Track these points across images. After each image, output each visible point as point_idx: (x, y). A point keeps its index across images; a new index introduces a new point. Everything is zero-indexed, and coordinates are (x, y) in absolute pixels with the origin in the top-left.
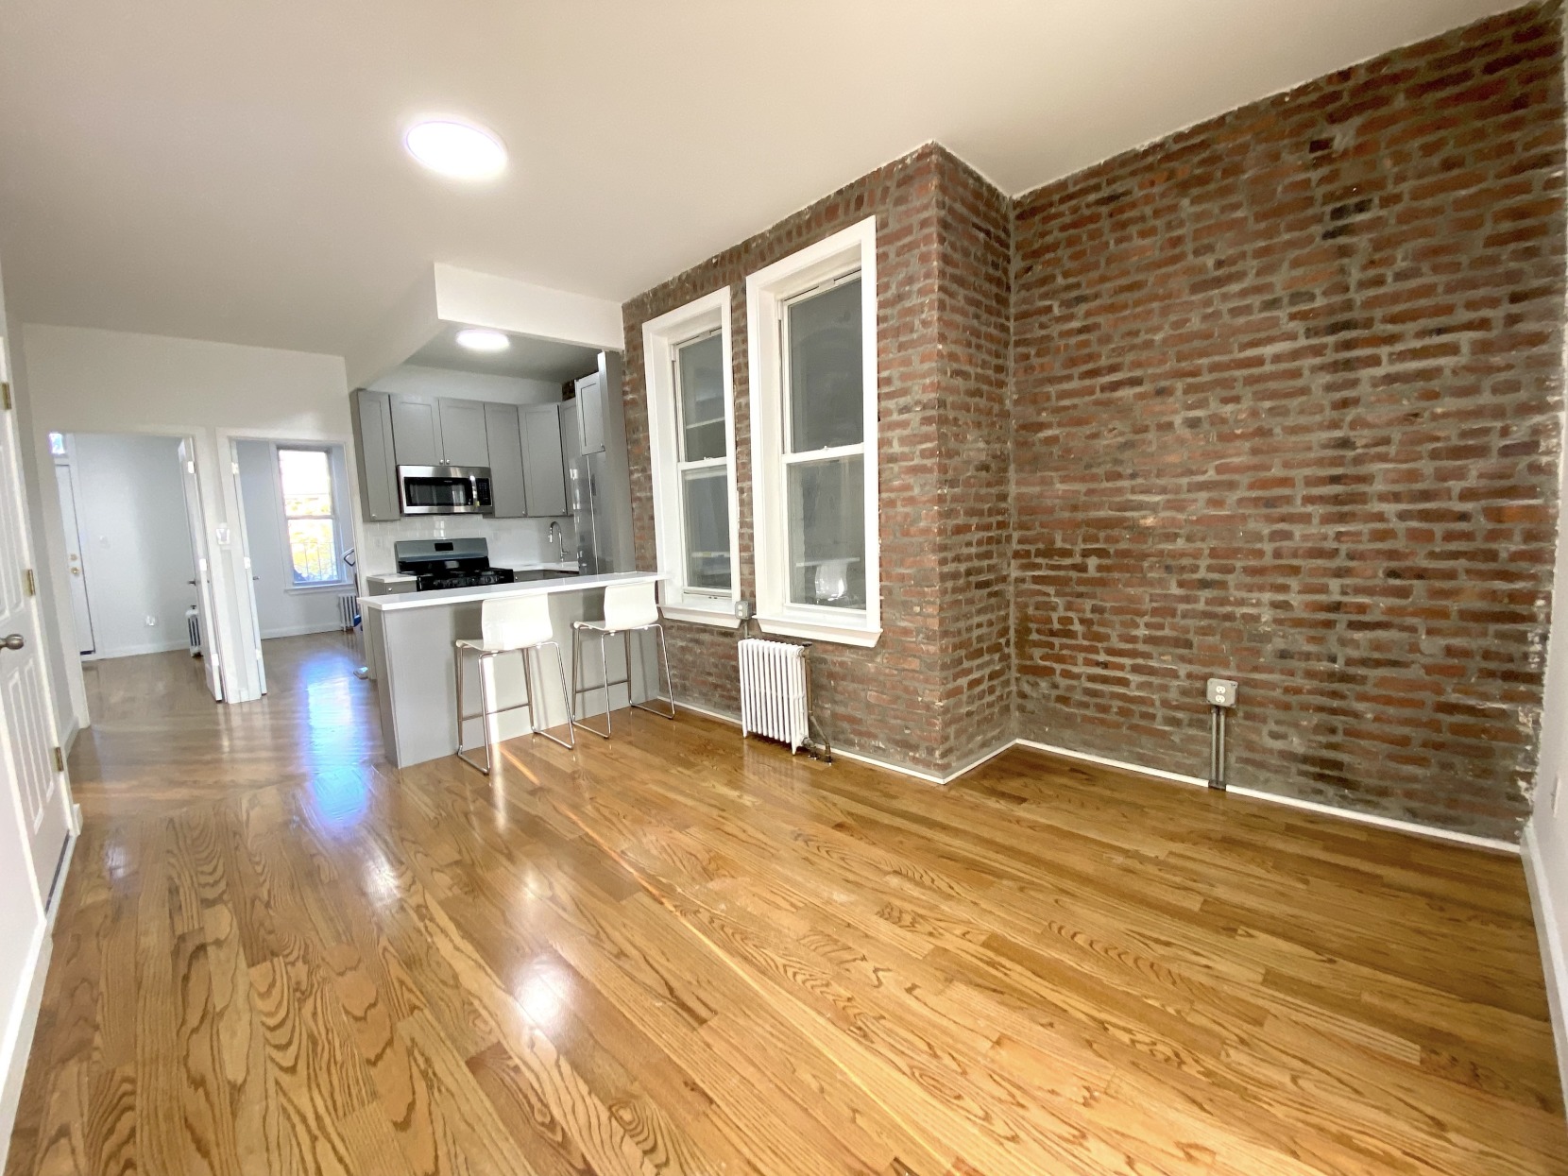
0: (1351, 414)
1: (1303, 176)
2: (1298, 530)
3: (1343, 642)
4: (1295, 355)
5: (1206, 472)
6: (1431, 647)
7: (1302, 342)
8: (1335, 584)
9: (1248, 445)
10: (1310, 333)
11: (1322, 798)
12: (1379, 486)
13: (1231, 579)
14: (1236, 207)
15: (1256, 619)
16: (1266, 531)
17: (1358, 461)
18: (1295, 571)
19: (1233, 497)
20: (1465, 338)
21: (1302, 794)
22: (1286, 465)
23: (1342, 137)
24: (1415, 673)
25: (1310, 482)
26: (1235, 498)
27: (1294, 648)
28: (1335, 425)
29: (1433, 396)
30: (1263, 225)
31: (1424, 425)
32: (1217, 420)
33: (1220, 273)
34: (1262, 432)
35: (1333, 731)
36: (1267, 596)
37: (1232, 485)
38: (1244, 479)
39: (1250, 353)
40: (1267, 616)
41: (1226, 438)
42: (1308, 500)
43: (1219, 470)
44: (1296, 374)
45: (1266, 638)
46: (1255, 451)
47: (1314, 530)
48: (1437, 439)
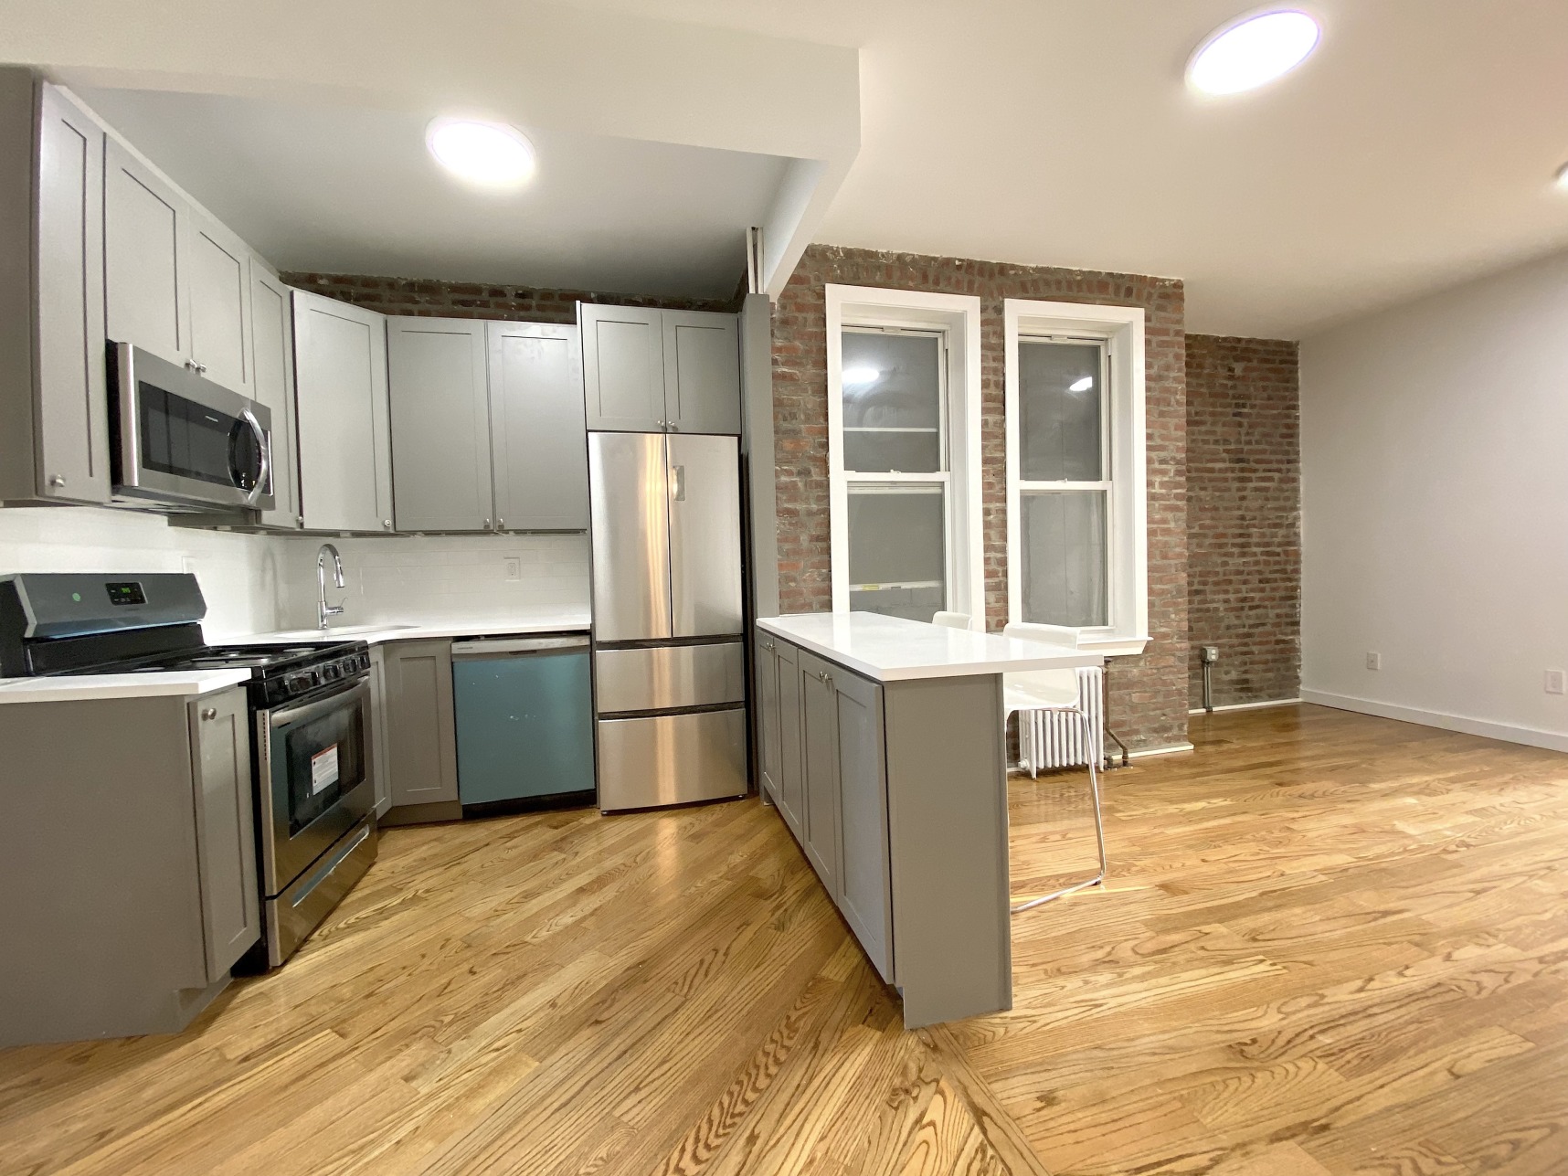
0: (1244, 504)
1: (1225, 382)
2: (1231, 561)
3: (1248, 617)
4: (1226, 470)
5: (1194, 528)
6: (1272, 613)
7: (1227, 465)
8: (1244, 587)
9: (1209, 514)
10: (1231, 461)
11: (1242, 701)
12: (1254, 540)
13: (1207, 588)
14: (1202, 385)
15: (1216, 609)
16: (1219, 561)
17: (1248, 527)
18: (1230, 582)
19: (1208, 541)
20: (1276, 475)
21: (1236, 701)
22: (1225, 527)
23: (1238, 369)
24: (1268, 628)
25: (1235, 536)
26: (1208, 543)
27: (1231, 624)
28: (1239, 509)
29: (1267, 499)
30: (1211, 400)
31: (1266, 513)
32: (1200, 499)
33: (1197, 418)
34: (1216, 509)
35: (1245, 664)
36: (1222, 596)
37: (1205, 536)
38: (1210, 533)
39: (1210, 465)
40: (1221, 607)
41: (1203, 509)
42: (1234, 545)
43: (1201, 527)
44: (1226, 480)
45: (1220, 620)
46: (1213, 518)
47: (1235, 562)
48: (1269, 519)
